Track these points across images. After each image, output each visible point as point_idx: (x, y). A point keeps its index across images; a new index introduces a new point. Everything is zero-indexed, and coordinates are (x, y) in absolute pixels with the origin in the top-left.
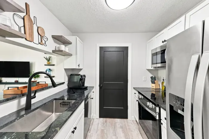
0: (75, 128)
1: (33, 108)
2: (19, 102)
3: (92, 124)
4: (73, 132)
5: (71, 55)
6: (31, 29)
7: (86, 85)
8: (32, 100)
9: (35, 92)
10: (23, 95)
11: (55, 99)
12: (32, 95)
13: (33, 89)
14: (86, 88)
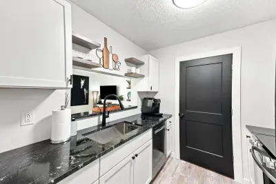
0: (137, 155)
1: (107, 125)
2: (99, 119)
3: (169, 163)
4: (133, 158)
5: (143, 76)
6: (108, 57)
7: (161, 112)
8: (107, 119)
9: (109, 112)
10: (101, 113)
11: (125, 122)
12: (106, 114)
13: (108, 109)
14: (161, 116)
